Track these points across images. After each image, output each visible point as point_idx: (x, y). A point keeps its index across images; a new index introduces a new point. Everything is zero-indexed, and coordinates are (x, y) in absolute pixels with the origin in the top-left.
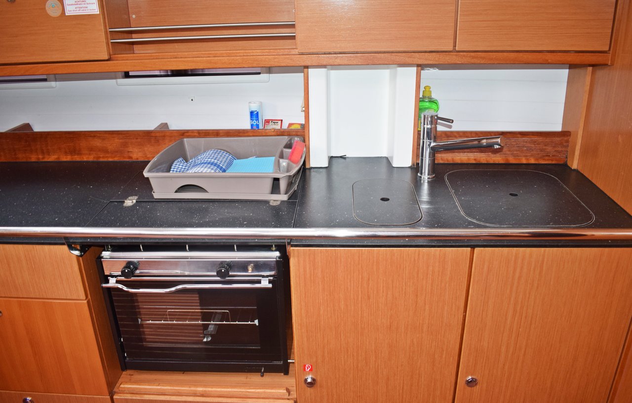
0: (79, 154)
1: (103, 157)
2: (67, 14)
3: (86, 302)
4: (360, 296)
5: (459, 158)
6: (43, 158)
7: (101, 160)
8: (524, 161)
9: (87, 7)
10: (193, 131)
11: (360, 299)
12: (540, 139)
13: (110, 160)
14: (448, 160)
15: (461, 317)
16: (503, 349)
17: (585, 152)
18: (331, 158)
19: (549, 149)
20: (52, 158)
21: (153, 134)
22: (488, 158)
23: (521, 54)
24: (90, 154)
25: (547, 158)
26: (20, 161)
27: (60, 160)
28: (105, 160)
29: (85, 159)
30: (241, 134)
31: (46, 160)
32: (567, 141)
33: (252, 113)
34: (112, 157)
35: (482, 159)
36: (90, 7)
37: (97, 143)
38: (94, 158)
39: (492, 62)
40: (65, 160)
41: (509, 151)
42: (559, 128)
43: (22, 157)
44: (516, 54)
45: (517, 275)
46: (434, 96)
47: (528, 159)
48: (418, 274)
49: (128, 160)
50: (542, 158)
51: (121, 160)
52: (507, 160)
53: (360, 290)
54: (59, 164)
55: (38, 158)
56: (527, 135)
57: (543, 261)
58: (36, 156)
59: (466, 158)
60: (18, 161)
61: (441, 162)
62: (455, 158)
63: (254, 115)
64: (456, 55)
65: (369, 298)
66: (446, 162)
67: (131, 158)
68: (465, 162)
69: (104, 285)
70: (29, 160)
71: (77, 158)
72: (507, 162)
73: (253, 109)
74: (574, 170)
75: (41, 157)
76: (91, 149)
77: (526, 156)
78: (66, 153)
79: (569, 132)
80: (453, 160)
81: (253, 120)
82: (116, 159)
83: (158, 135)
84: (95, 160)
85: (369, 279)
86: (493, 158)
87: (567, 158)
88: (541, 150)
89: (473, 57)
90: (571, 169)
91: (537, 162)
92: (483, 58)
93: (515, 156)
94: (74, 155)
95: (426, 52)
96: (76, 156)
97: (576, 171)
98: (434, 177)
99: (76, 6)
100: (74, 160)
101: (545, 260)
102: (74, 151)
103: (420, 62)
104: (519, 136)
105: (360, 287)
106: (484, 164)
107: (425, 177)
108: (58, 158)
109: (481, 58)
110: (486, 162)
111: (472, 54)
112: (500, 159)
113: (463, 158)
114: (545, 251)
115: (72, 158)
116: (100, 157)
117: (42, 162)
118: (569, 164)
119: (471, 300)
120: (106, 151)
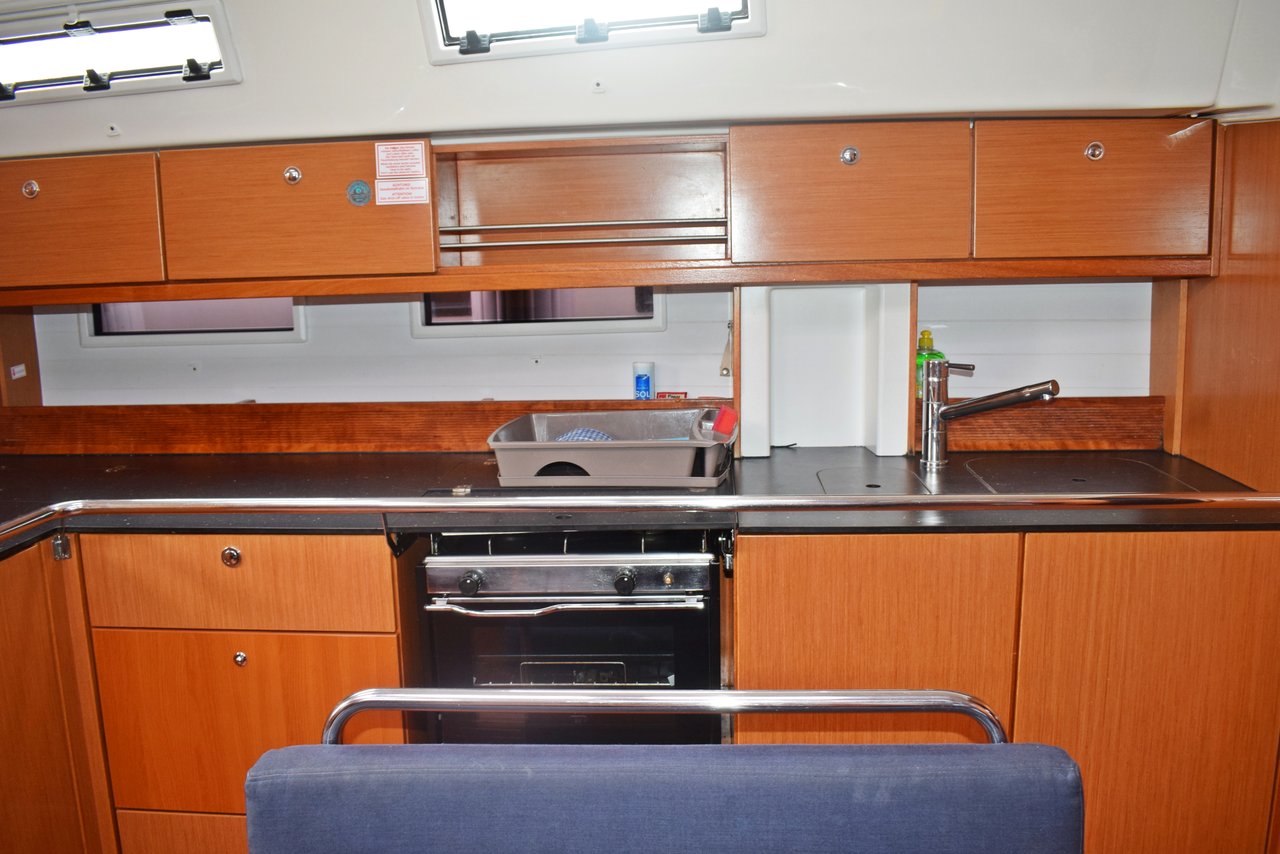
0: (352, 440)
1: (391, 446)
2: (377, 204)
3: (395, 636)
4: (846, 620)
5: (984, 442)
6: (289, 447)
7: (388, 450)
8: (1092, 446)
9: (410, 194)
10: (545, 403)
11: (846, 625)
12: (1115, 409)
13: (404, 450)
14: (965, 446)
15: (1011, 655)
16: (1084, 715)
17: (1191, 423)
18: (772, 448)
19: (1131, 425)
20: (304, 448)
21: (479, 408)
22: (1032, 443)
23: (1074, 262)
24: (369, 441)
25: (1128, 441)
26: (248, 452)
27: (318, 451)
28: (395, 450)
29: (361, 448)
30: (625, 407)
31: (293, 450)
32: (1160, 412)
33: (638, 379)
34: (406, 446)
35: (1022, 443)
36: (416, 193)
37: (385, 422)
38: (376, 447)
39: (1029, 275)
40: (326, 451)
41: (1066, 429)
42: (1145, 392)
43: (252, 447)
44: (1064, 262)
45: (1095, 580)
46: (937, 347)
47: (1097, 444)
48: (938, 579)
49: (434, 451)
50: (1122, 439)
51: (422, 451)
52: (1063, 444)
53: (846, 608)
54: (315, 456)
55: (280, 448)
56: (1094, 402)
57: (1134, 553)
58: (277, 445)
59: (996, 442)
60: (243, 452)
61: (955, 449)
62: (977, 444)
63: (642, 382)
64: (974, 265)
65: (861, 623)
66: (963, 450)
67: (439, 447)
68: (995, 449)
69: (428, 607)
70: (263, 451)
71: (346, 448)
72: (1064, 449)
73: (641, 373)
74: (1176, 456)
75: (285, 445)
76: (373, 433)
77: (1094, 438)
78: (328, 440)
79: (1163, 397)
80: (974, 446)
81: (640, 391)
82: (413, 449)
83: (487, 408)
84: (377, 450)
85: (860, 590)
86: (1040, 442)
87: (1162, 440)
88: (1118, 428)
89: (1001, 268)
90: (1171, 455)
91: (1112, 448)
92: (1015, 269)
93: (1076, 438)
94: (343, 443)
95: (928, 260)
96: (345, 445)
97: (1180, 457)
98: (947, 464)
99: (393, 192)
100: (341, 451)
101: (1138, 552)
102: (342, 436)
103: (919, 277)
104: (1080, 403)
105: (846, 602)
106: (1026, 452)
107: (933, 463)
108: (315, 448)
109: (1013, 269)
110: (1028, 449)
111: (999, 263)
112: (1052, 442)
113: (991, 442)
114: (1135, 539)
115: (338, 448)
116: (386, 446)
117: (286, 454)
118: (1166, 448)
119: (1025, 623)
120: (398, 436)
